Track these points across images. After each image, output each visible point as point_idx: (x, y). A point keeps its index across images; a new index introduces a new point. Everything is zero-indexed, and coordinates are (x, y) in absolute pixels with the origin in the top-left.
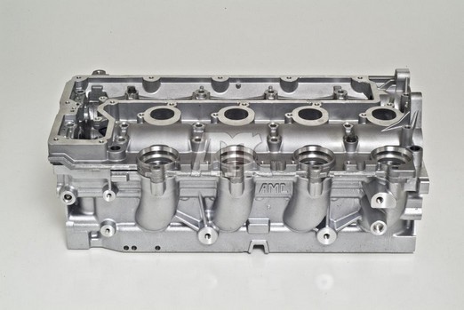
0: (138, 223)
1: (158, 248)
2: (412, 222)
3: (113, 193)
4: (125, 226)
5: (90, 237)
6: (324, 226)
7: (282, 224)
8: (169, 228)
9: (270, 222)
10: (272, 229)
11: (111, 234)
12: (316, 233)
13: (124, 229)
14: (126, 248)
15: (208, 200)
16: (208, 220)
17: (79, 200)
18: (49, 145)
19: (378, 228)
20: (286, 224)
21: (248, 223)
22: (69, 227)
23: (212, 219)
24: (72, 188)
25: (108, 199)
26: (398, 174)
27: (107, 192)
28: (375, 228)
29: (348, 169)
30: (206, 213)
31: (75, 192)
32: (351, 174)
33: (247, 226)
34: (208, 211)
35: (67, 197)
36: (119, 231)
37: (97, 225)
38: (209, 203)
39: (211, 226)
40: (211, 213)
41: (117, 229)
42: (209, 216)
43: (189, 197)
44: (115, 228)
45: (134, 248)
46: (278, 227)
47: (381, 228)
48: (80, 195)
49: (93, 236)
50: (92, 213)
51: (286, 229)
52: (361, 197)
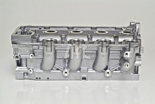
0: (41, 69)
1: (48, 78)
2: (138, 67)
3: (33, 55)
4: (37, 70)
5: (24, 75)
6: (107, 69)
7: (92, 69)
8: (52, 71)
9: (88, 69)
10: (89, 71)
11: (31, 72)
12: (104, 72)
13: (36, 71)
14: (37, 78)
15: (66, 60)
16: (66, 67)
17: (21, 59)
18: (12, 36)
19: (126, 66)
20: (94, 69)
21: (80, 69)
22: (17, 71)
23: (67, 67)
24: (19, 54)
25: (31, 57)
26: (133, 45)
27: (31, 55)
28: (125, 66)
29: (116, 43)
30: (66, 65)
31: (20, 55)
32: (117, 45)
33: (80, 70)
34: (66, 64)
35: (17, 57)
36: (35, 72)
37: (27, 70)
38: (67, 61)
39: (67, 69)
40: (67, 65)
41: (34, 71)
42: (66, 66)
43: (60, 59)
44: (33, 71)
45: (40, 78)
46: (91, 71)
47: (127, 66)
48: (21, 58)
49: (25, 75)
50: (25, 66)
51: (94, 71)
52: (120, 58)
